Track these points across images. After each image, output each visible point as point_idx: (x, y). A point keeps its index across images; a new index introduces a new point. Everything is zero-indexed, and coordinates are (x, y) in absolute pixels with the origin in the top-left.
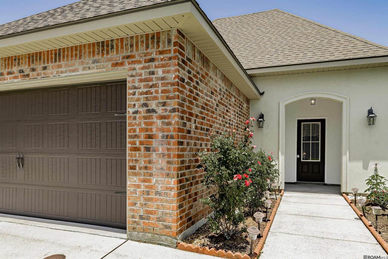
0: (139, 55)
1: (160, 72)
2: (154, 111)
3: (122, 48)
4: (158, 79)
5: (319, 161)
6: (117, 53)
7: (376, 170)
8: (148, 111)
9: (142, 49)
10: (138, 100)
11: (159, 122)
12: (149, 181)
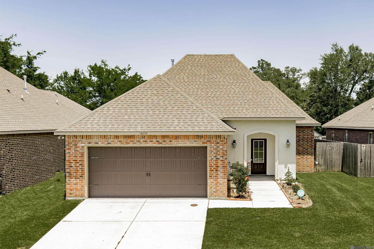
0: (213, 141)
1: (221, 147)
2: (219, 159)
3: (206, 138)
4: (220, 149)
5: (264, 162)
6: (204, 139)
7: (288, 170)
8: (217, 159)
9: (214, 139)
10: (213, 155)
11: (221, 162)
12: (217, 180)
